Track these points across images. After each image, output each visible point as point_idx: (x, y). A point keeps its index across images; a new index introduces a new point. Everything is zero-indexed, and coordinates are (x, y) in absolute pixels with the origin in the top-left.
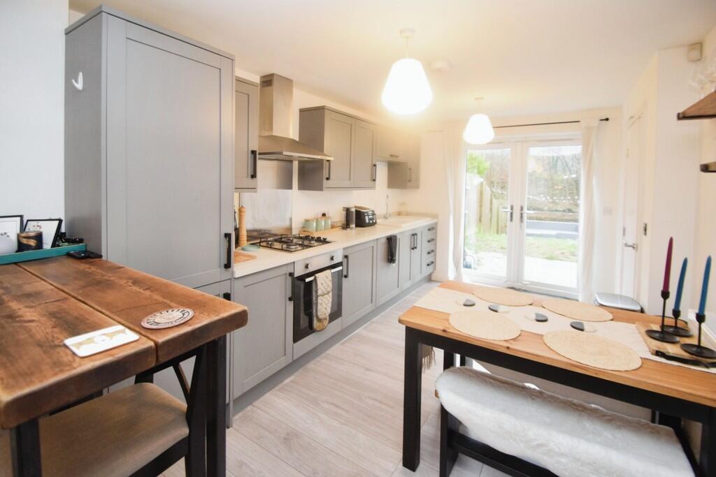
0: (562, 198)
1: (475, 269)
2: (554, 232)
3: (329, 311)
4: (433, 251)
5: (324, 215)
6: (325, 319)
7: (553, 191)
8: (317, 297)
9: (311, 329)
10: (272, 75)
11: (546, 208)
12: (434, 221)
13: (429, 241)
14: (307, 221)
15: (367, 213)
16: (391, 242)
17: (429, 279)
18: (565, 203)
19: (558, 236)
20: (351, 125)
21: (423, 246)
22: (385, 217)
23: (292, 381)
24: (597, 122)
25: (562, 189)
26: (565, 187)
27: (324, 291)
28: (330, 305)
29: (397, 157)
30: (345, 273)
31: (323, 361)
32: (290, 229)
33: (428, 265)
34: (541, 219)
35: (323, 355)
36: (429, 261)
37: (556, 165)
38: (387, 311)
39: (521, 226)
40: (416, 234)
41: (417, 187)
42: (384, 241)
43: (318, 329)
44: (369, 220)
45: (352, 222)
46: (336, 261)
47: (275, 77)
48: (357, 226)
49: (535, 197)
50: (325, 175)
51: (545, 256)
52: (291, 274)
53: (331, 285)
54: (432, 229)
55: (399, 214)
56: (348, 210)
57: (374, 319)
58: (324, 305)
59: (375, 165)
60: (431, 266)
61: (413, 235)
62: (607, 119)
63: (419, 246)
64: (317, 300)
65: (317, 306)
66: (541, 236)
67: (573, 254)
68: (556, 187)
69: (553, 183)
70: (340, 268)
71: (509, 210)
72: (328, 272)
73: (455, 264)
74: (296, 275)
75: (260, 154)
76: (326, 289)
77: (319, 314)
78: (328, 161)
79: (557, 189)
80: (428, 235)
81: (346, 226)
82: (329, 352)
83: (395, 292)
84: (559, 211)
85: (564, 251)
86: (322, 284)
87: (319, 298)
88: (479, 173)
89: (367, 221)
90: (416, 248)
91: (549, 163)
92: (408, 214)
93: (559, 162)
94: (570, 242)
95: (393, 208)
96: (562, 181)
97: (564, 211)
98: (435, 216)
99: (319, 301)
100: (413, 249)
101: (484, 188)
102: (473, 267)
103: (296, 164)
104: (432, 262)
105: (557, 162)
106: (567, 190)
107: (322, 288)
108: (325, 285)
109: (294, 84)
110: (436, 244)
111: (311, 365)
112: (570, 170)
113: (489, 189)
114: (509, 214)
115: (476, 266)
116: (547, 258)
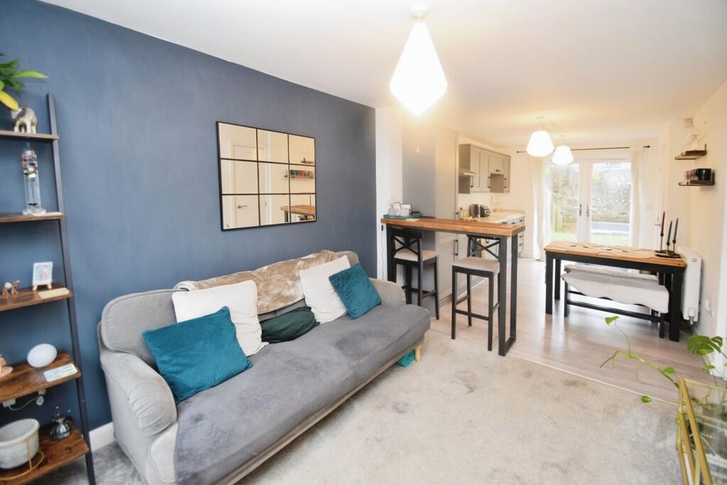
5: (461, 209)
12: (522, 216)
24: (641, 148)
29: (500, 171)
39: (588, 219)
48: (481, 216)
54: (522, 220)
62: (648, 147)
71: (578, 207)
78: (472, 176)
92: (501, 211)
114: (578, 211)
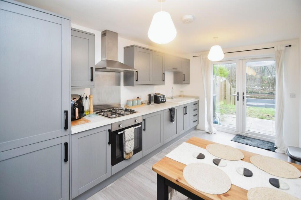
0: (267, 88)
1: (219, 124)
2: (263, 104)
3: (133, 148)
4: (196, 115)
5: (138, 98)
6: (131, 153)
7: (263, 84)
8: (125, 141)
9: (122, 159)
10: (106, 31)
11: (259, 92)
12: (197, 100)
13: (194, 110)
14: (128, 101)
15: (160, 96)
16: (172, 111)
17: (195, 128)
18: (269, 90)
19: (266, 106)
20: (150, 54)
21: (191, 112)
22: (172, 98)
23: (111, 186)
24: (283, 48)
25: (267, 83)
26: (269, 82)
27: (130, 138)
28: (133, 146)
29: (177, 69)
30: (143, 128)
31: (131, 174)
32: (120, 105)
33: (194, 122)
34: (257, 98)
35: (132, 171)
36: (194, 120)
37: (264, 72)
38: (171, 146)
39: (243, 103)
40: (186, 107)
41: (189, 83)
42: (168, 110)
43: (126, 158)
44: (162, 100)
45: (152, 101)
46: (137, 122)
47: (107, 32)
48: (154, 103)
49: (253, 87)
50: (135, 78)
51: (259, 117)
52: (109, 131)
53: (134, 135)
54: (196, 104)
55: (180, 96)
56: (150, 95)
57: (163, 151)
58: (129, 146)
59: (164, 73)
60: (196, 123)
61: (185, 107)
62: (290, 46)
63: (188, 113)
64: (125, 143)
65: (125, 146)
66: (257, 106)
67: (273, 116)
68: (264, 82)
69: (263, 80)
70: (140, 126)
71: (236, 94)
72: (132, 128)
73: (208, 122)
74: (113, 131)
75: (96, 69)
76: (131, 137)
77: (126, 151)
78: (136, 71)
79: (265, 83)
80: (194, 107)
81: (149, 103)
82: (135, 169)
83: (175, 136)
84: (266, 93)
85: (269, 114)
86: (128, 135)
87: (126, 142)
88: (224, 76)
89: (160, 101)
90: (186, 114)
91: (261, 71)
92: (184, 96)
93: (266, 70)
94: (272, 109)
95: (176, 94)
96: (267, 79)
97: (269, 93)
98: (198, 98)
99: (126, 144)
100: (185, 114)
101: (226, 83)
102: (218, 123)
103: (122, 74)
104: (196, 120)
105: (264, 70)
106: (270, 83)
107: (128, 137)
108: (130, 135)
109: (118, 34)
110: (198, 111)
111: (124, 177)
112: (271, 74)
113: (229, 83)
114: (237, 97)
115: (221, 123)
116: (260, 118)
